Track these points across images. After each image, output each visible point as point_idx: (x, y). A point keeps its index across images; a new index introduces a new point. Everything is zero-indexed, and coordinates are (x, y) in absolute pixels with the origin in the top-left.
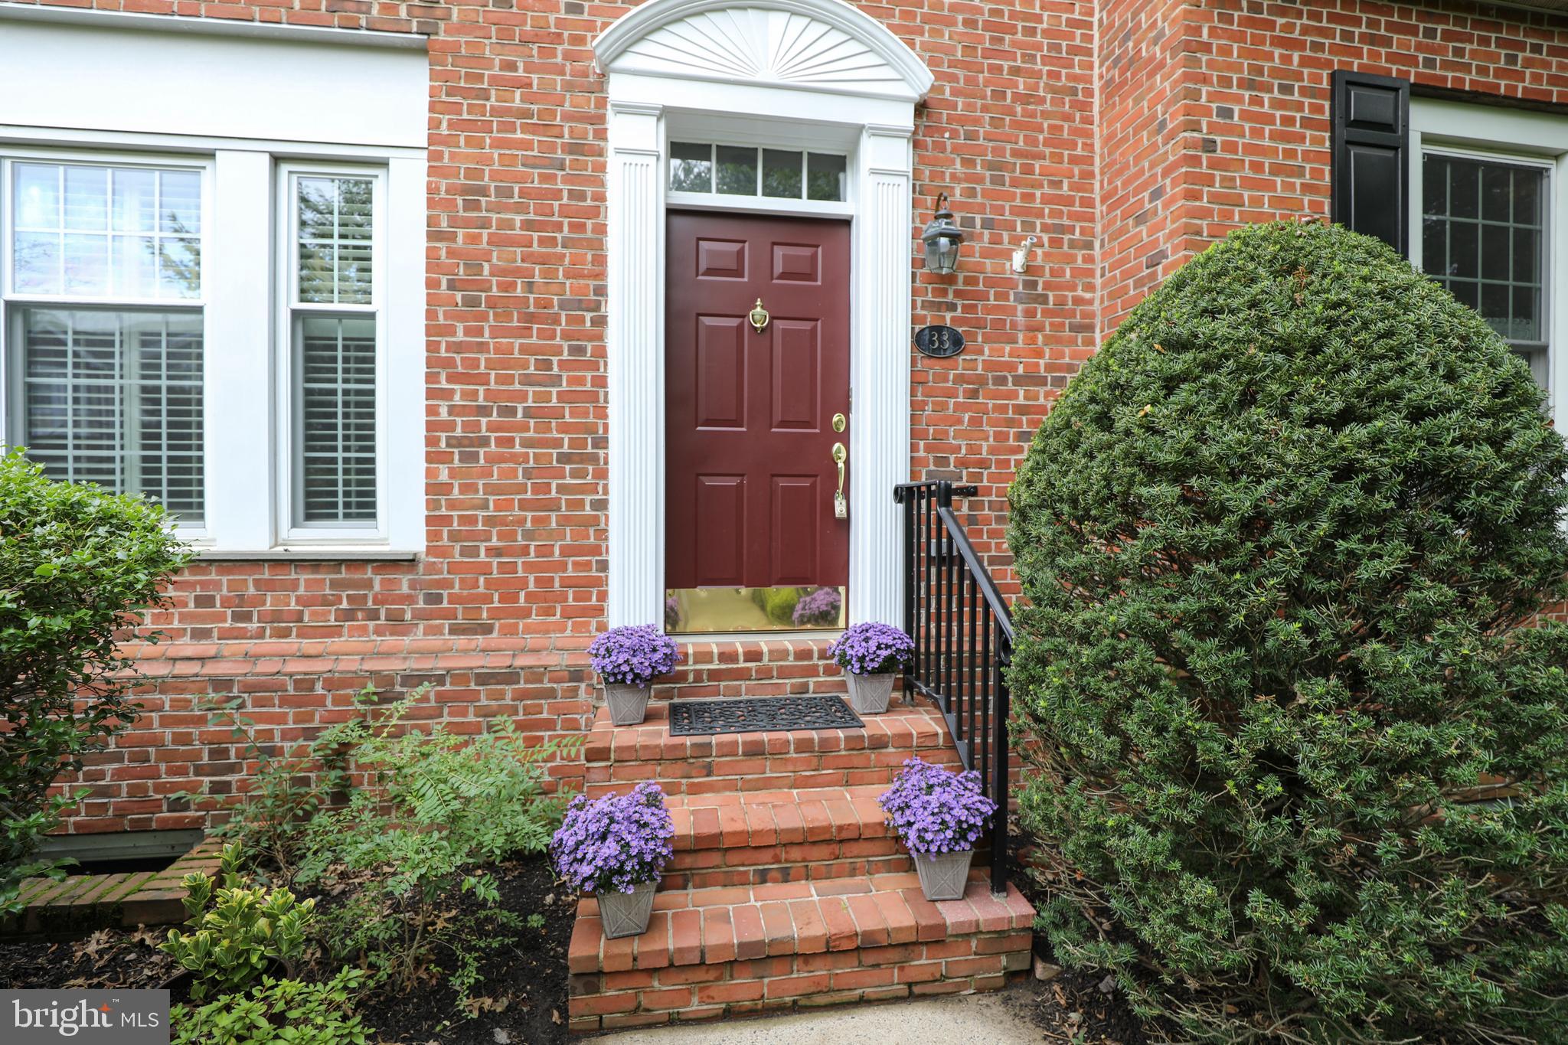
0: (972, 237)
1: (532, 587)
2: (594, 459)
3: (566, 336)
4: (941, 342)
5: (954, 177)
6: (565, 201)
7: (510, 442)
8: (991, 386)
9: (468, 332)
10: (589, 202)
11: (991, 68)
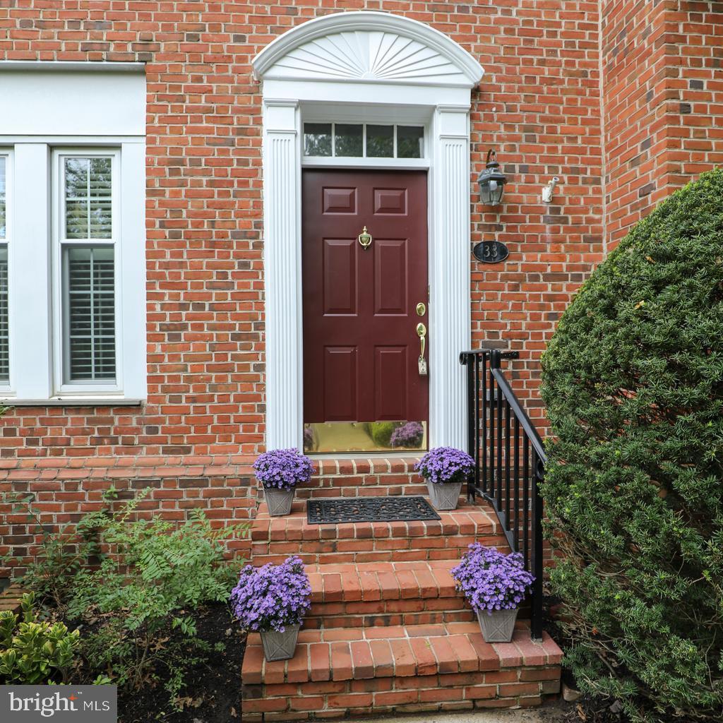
0: (512, 179)
1: (215, 422)
2: (256, 337)
3: (237, 256)
4: (492, 253)
5: (499, 138)
6: (235, 166)
7: (201, 327)
8: (527, 282)
9: (173, 255)
10: (251, 167)
11: (525, 61)
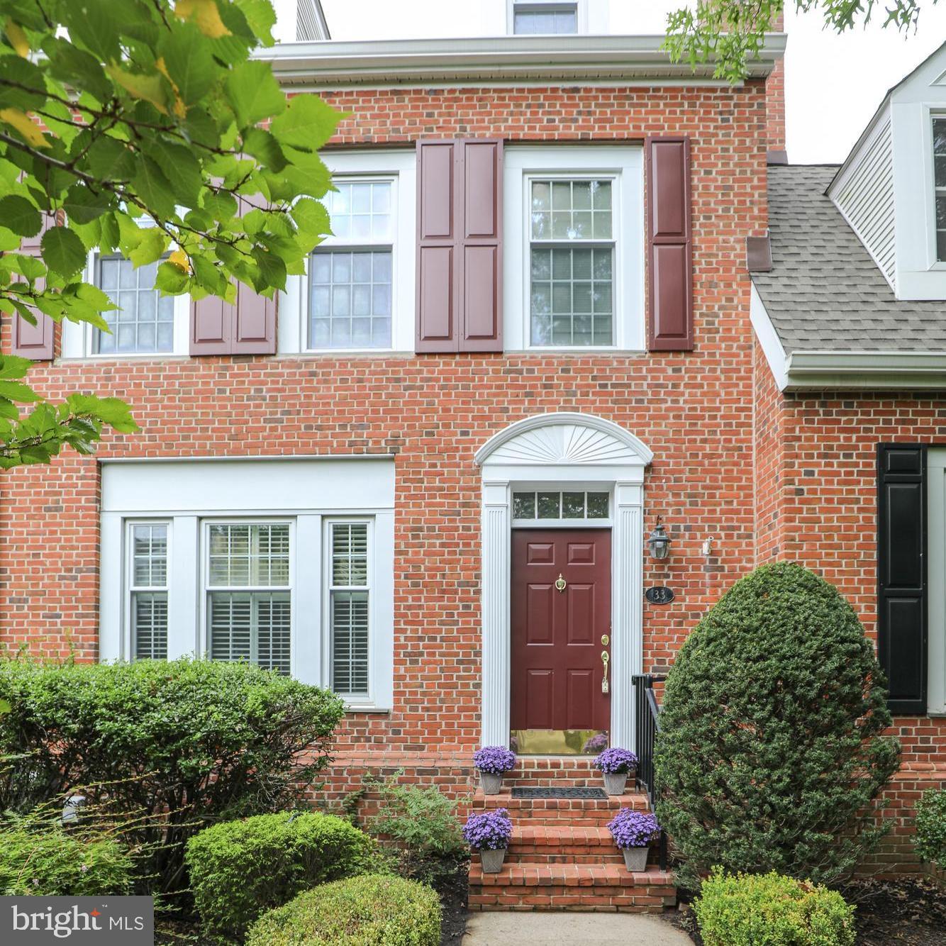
0: (678, 536)
1: (443, 727)
2: (474, 662)
3: (461, 600)
4: (661, 596)
5: (668, 504)
6: (461, 532)
7: (433, 654)
8: (690, 619)
9: (414, 599)
10: (472, 532)
11: (690, 441)
